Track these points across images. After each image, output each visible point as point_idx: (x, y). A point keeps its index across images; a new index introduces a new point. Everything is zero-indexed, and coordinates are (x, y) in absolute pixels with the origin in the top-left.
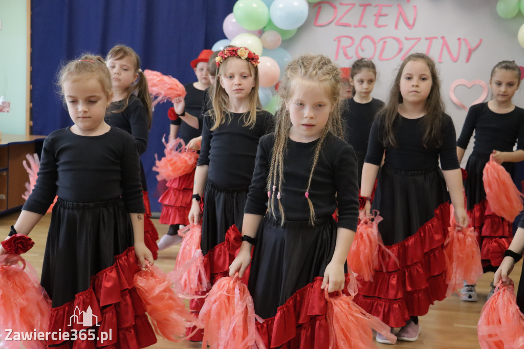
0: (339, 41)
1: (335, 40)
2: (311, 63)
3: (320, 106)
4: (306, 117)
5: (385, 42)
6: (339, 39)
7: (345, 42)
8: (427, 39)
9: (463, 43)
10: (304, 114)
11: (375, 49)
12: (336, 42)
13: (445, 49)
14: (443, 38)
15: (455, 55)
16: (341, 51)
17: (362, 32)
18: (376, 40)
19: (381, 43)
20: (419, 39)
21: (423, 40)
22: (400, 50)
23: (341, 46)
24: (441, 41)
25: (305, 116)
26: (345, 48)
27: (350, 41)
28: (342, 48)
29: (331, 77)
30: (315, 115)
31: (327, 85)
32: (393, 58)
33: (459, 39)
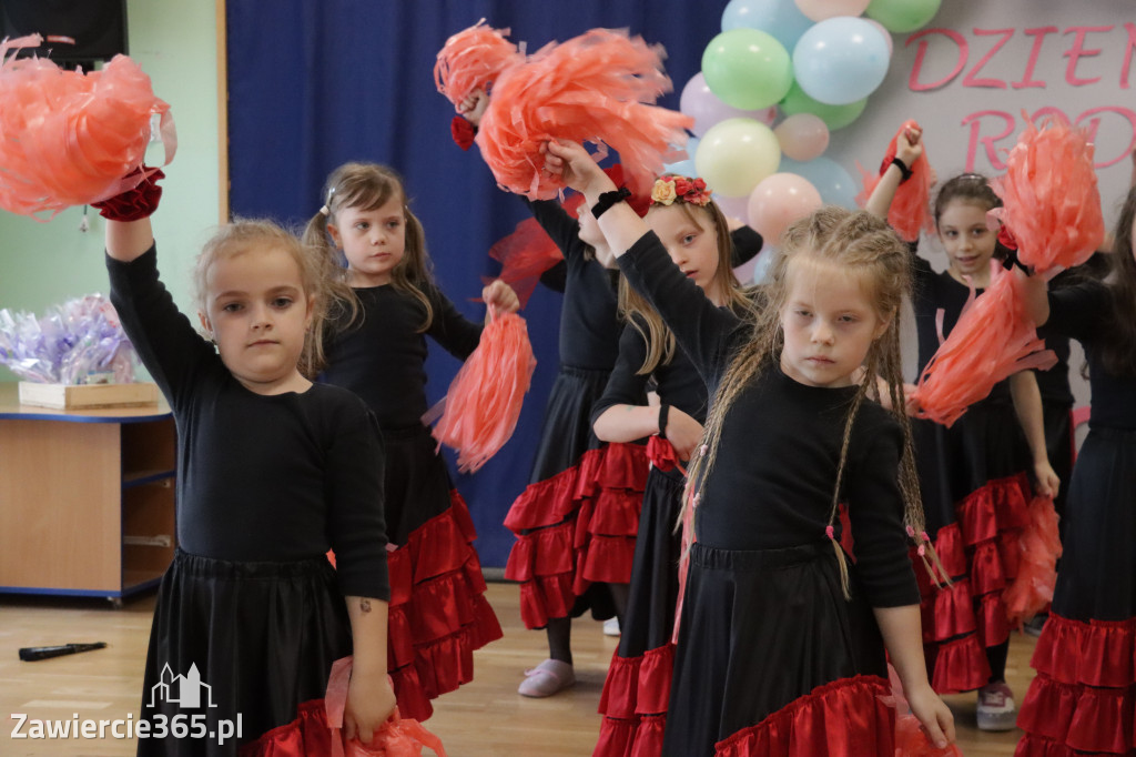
0: (975, 126)
1: (964, 124)
2: (836, 224)
3: (847, 319)
4: (815, 342)
5: (1095, 122)
6: (973, 122)
7: (992, 126)
10: (810, 336)
12: (968, 129)
16: (981, 150)
17: (1032, 100)
18: (1072, 116)
19: (1088, 123)
23: (980, 137)
25: (812, 339)
26: (989, 143)
27: (1002, 124)
28: (983, 142)
29: (876, 257)
30: (834, 337)
31: (866, 273)
32: (1118, 161)
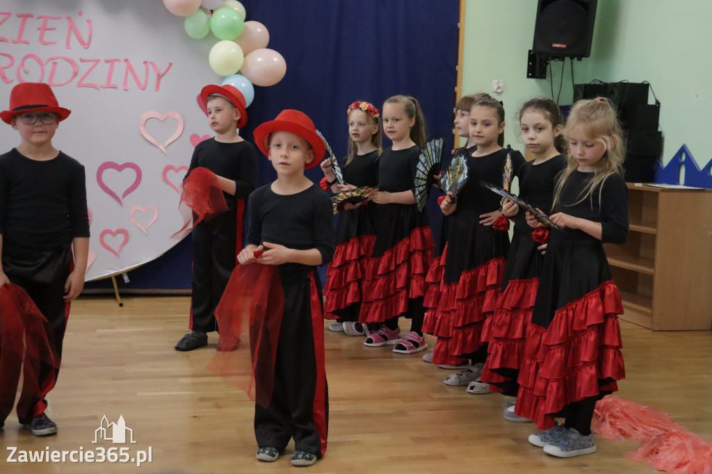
5: (55, 64)
8: (107, 61)
9: (150, 67)
11: (43, 71)
13: (130, 74)
14: (126, 60)
15: (142, 82)
18: (44, 61)
19: (50, 64)
20: (98, 61)
21: (102, 63)
22: (75, 74)
24: (125, 64)
26: (2, 70)
27: (8, 60)
32: (67, 83)
33: (145, 62)
